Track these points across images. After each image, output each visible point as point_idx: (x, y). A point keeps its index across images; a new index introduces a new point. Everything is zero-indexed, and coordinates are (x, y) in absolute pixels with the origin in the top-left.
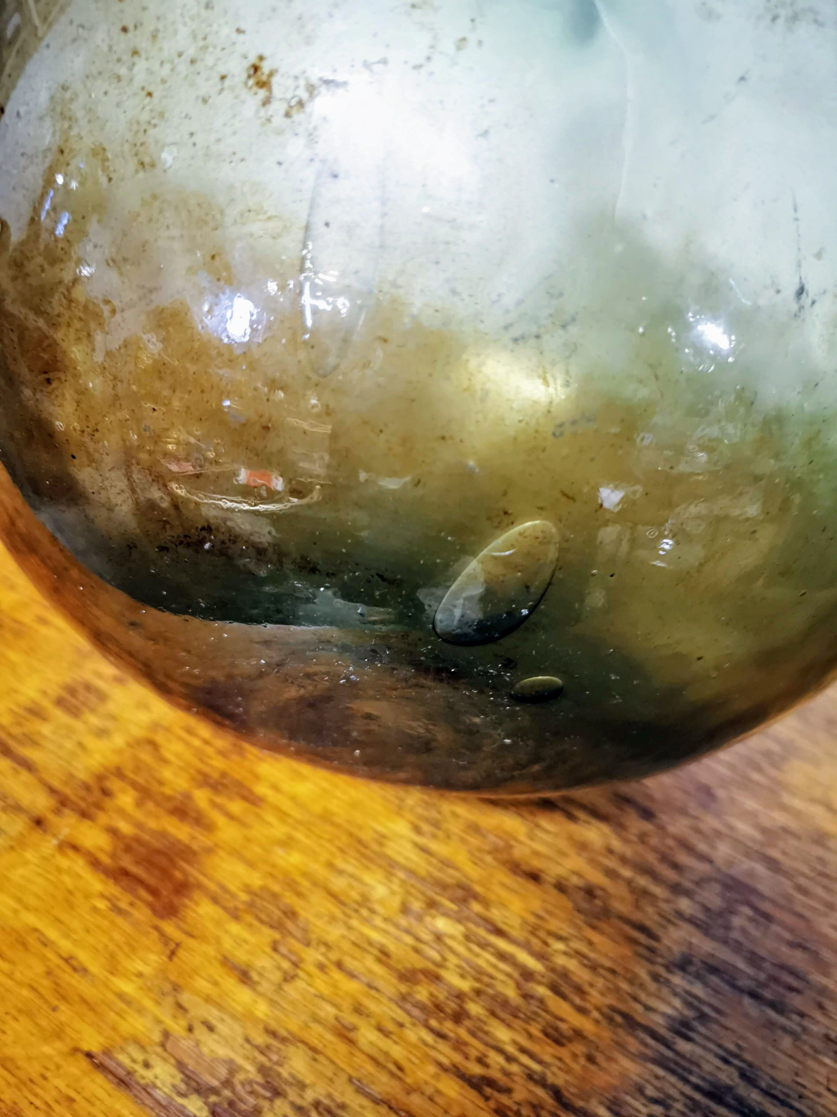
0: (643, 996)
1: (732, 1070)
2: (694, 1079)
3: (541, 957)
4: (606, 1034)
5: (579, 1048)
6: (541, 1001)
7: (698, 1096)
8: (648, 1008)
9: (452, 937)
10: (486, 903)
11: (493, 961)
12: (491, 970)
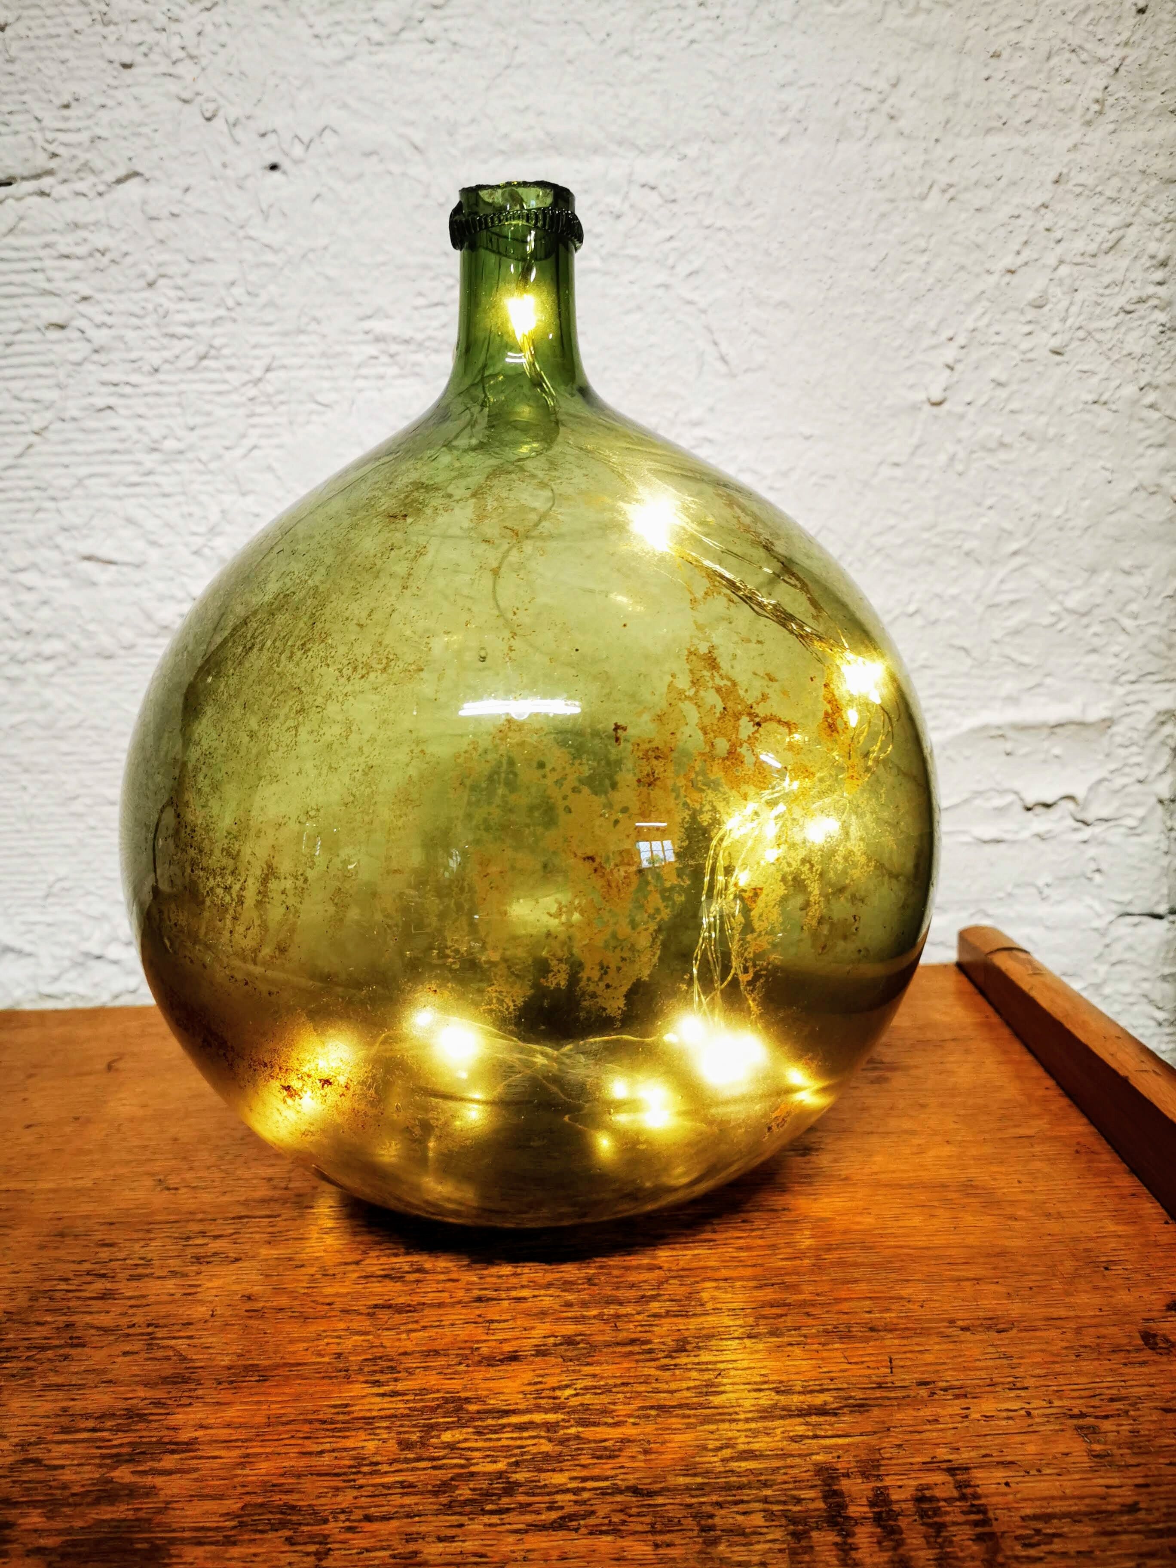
0: (664, 1387)
1: (767, 1393)
2: (742, 1416)
3: (555, 1409)
4: (650, 1428)
5: (634, 1450)
6: (577, 1437)
7: (753, 1425)
8: (671, 1392)
9: (466, 1440)
10: (479, 1399)
11: (515, 1435)
12: (519, 1443)
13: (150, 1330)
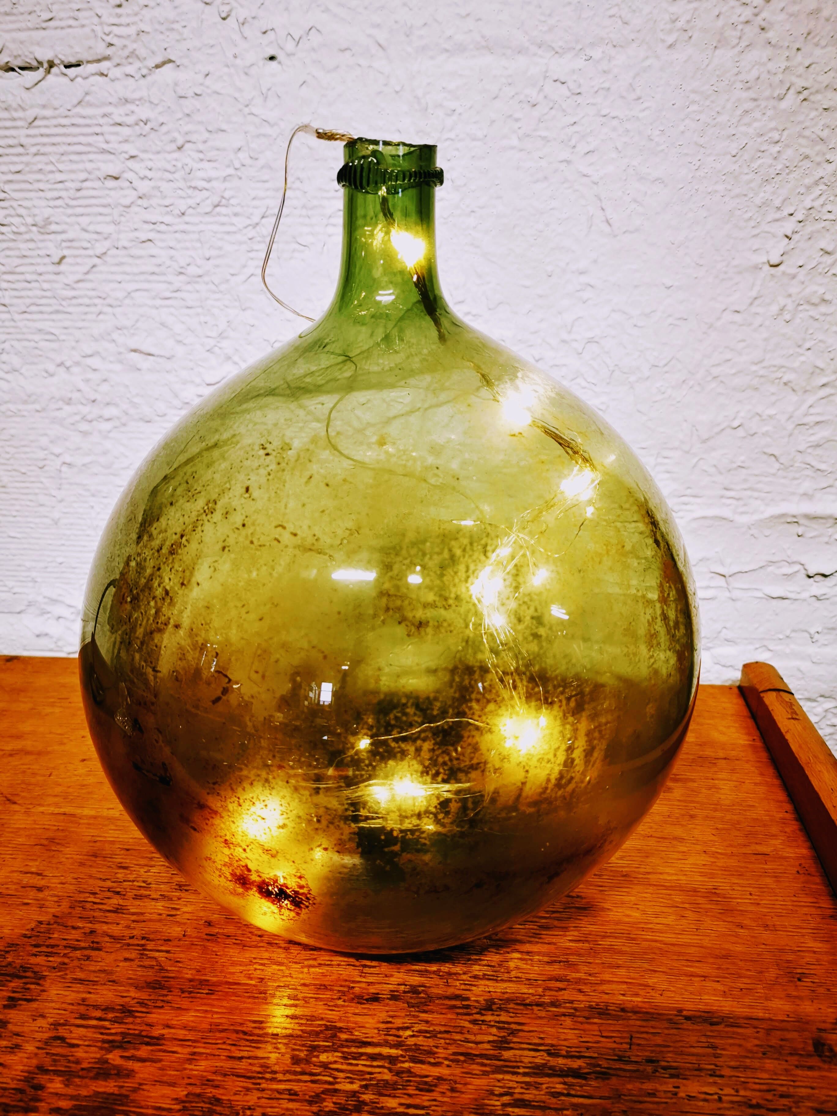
0: (472, 1038)
1: (542, 1053)
2: (521, 1070)
3: (397, 1045)
4: (458, 1071)
5: (444, 1087)
6: (409, 1071)
7: (527, 1079)
8: (477, 1043)
9: (335, 1062)
10: (349, 1030)
11: (368, 1063)
12: (369, 1069)
13: (143, 942)
